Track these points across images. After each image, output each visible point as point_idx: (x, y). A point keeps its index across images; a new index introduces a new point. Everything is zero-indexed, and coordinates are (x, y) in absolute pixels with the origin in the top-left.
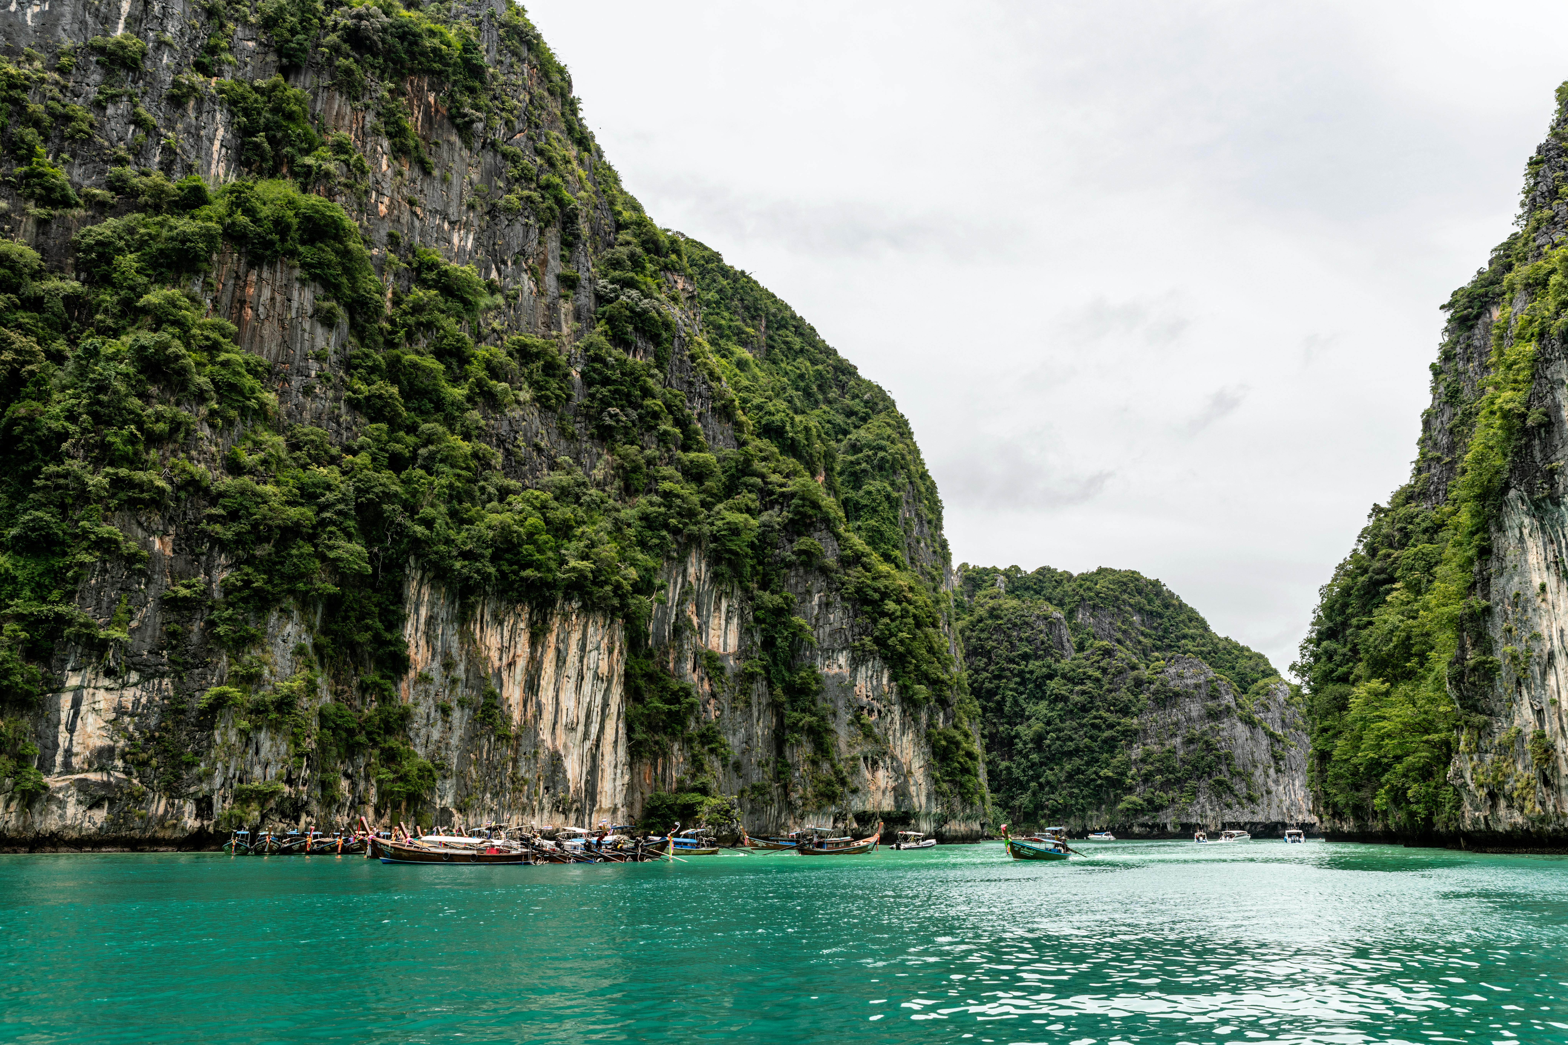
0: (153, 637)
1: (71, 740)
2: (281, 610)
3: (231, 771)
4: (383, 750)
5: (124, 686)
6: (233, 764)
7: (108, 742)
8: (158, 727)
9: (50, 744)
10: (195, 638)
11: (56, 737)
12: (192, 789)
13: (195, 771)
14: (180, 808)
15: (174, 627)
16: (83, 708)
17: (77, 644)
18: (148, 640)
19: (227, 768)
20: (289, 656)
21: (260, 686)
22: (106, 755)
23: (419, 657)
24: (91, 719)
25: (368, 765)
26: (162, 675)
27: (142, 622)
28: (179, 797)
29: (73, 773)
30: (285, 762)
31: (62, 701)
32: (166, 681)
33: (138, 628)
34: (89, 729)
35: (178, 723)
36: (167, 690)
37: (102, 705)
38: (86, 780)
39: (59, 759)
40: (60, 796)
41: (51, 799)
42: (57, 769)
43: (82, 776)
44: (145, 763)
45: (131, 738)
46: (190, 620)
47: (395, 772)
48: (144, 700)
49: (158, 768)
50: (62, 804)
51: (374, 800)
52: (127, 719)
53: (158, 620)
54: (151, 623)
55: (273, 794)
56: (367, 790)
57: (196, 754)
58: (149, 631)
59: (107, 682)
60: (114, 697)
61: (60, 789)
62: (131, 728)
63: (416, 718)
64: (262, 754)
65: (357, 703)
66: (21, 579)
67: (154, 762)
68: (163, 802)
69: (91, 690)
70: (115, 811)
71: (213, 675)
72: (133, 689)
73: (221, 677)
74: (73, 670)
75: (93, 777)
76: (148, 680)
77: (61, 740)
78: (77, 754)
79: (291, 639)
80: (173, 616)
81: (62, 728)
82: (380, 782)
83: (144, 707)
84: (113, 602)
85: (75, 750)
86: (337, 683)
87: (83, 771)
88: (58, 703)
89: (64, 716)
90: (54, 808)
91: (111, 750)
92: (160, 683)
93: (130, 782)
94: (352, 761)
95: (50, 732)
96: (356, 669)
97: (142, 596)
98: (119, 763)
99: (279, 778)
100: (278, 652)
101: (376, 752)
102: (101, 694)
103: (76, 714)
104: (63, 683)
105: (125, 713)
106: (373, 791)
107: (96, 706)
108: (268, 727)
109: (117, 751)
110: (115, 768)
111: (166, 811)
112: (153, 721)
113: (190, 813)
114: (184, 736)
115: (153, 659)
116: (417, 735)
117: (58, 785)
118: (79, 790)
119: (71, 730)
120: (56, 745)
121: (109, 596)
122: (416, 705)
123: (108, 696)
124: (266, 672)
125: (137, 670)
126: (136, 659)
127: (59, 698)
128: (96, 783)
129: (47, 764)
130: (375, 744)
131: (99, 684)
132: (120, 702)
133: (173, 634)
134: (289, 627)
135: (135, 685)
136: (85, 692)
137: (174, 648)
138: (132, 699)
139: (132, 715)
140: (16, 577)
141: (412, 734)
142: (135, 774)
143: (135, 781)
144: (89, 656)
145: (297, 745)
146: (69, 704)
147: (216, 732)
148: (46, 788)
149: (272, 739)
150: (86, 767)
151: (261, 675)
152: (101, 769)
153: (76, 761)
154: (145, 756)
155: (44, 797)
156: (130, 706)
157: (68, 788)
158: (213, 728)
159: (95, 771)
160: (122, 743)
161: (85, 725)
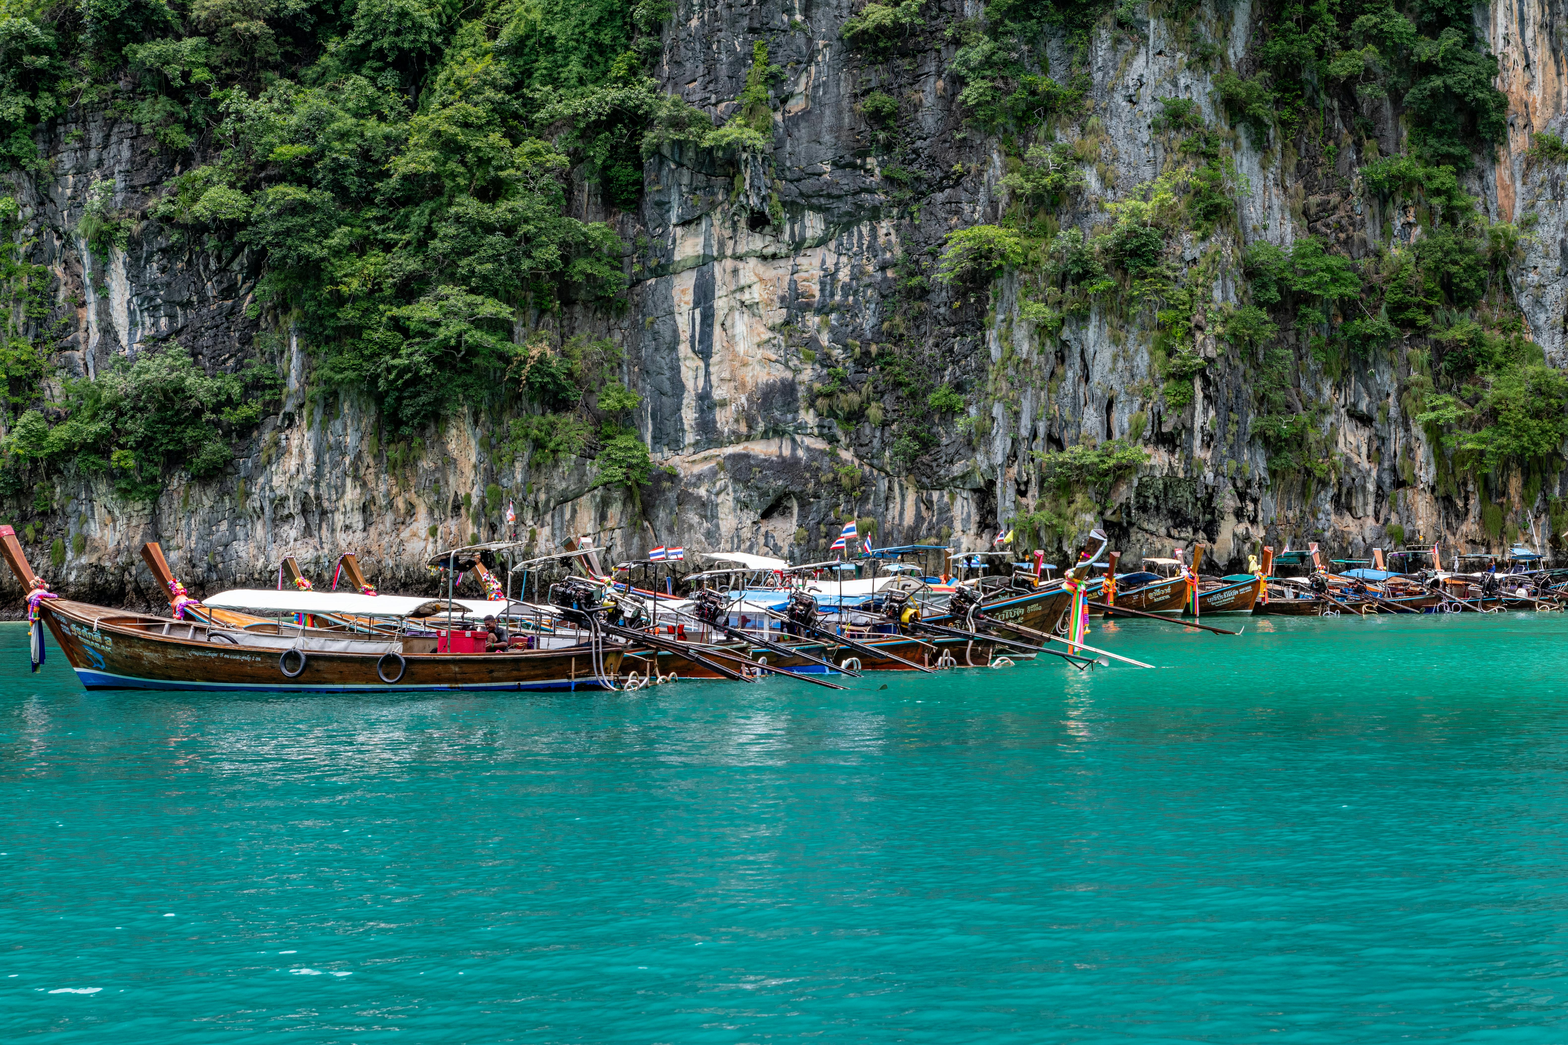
0: (836, 129)
1: (707, 374)
2: (1121, 24)
3: (1026, 421)
4: (1439, 349)
5: (798, 246)
6: (1026, 407)
7: (780, 373)
8: (879, 335)
9: (667, 386)
10: (929, 121)
11: (676, 370)
12: (958, 469)
13: (960, 424)
14: (945, 510)
15: (879, 98)
16: (721, 304)
17: (680, 165)
18: (827, 138)
19: (1017, 415)
20: (1145, 136)
21: (1078, 218)
22: (778, 401)
23: (1537, 93)
24: (741, 324)
25: (1403, 389)
26: (875, 214)
27: (812, 98)
28: (941, 487)
29: (721, 444)
30: (1146, 394)
31: (676, 293)
32: (885, 226)
33: (806, 114)
34: (741, 348)
35: (918, 319)
36: (888, 247)
37: (756, 294)
38: (747, 456)
39: (689, 415)
40: (702, 492)
41: (683, 499)
42: (690, 438)
43: (738, 449)
44: (856, 416)
45: (826, 361)
46: (916, 79)
47: (1473, 402)
48: (844, 276)
49: (885, 424)
50: (707, 509)
51: (1427, 474)
52: (813, 321)
53: (845, 89)
54: (830, 99)
55: (1122, 471)
56: (1409, 451)
57: (959, 387)
58: (828, 118)
59: (758, 242)
60: (782, 271)
61: (700, 478)
62: (825, 339)
63: (1533, 259)
64: (1096, 377)
65: (1370, 233)
66: (561, 40)
67: (874, 411)
68: (911, 496)
69: (729, 264)
70: (811, 521)
71: (973, 202)
72: (820, 252)
73: (993, 203)
74: (684, 223)
75: (761, 449)
76: (847, 227)
77: (687, 375)
78: (723, 404)
79: (1146, 93)
80: (878, 75)
81: (684, 349)
82: (1435, 430)
83: (847, 289)
84: (740, 61)
85: (718, 394)
86: (1309, 189)
87: (739, 438)
88: (667, 298)
89: (683, 322)
90: (693, 518)
91: (788, 389)
92: (873, 232)
93: (834, 456)
94: (1364, 379)
95: (663, 360)
96: (1358, 146)
97: (800, 40)
98: (809, 418)
99: (1136, 434)
100: (1118, 128)
101: (1422, 354)
102: (750, 270)
103: (708, 318)
104: (668, 254)
105: (807, 307)
106: (1422, 453)
107: (746, 297)
108: (1104, 312)
109: (801, 392)
110: (801, 428)
111: (919, 518)
112: (868, 320)
113: (967, 520)
114: (928, 349)
115: (846, 181)
116: (1538, 302)
117: (697, 469)
118: (736, 480)
119: (705, 353)
120: (679, 387)
121: (731, 51)
122: (1527, 224)
123: (769, 272)
124: (1090, 179)
125: (818, 209)
126: (808, 185)
127: (670, 287)
128: (765, 464)
129: (669, 427)
130: (1420, 333)
131: (741, 249)
132: (793, 284)
133: (877, 117)
134: (1139, 62)
135: (822, 242)
136: (717, 268)
137: (888, 147)
138: (818, 273)
139: (823, 310)
140: (552, 39)
141: (1524, 302)
142: (844, 440)
143: (847, 455)
144: (709, 189)
145: (1171, 352)
146: (690, 297)
147: (991, 335)
148: (673, 477)
149: (1115, 341)
150: (743, 429)
151: (1078, 190)
152: (775, 431)
153: (724, 419)
154: (854, 398)
155: (672, 495)
156: (816, 289)
157: (713, 475)
158: (982, 327)
159: (765, 436)
160: (807, 374)
161: (731, 341)
